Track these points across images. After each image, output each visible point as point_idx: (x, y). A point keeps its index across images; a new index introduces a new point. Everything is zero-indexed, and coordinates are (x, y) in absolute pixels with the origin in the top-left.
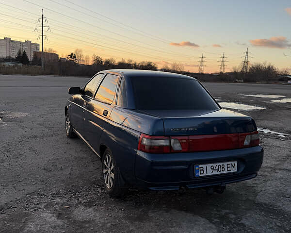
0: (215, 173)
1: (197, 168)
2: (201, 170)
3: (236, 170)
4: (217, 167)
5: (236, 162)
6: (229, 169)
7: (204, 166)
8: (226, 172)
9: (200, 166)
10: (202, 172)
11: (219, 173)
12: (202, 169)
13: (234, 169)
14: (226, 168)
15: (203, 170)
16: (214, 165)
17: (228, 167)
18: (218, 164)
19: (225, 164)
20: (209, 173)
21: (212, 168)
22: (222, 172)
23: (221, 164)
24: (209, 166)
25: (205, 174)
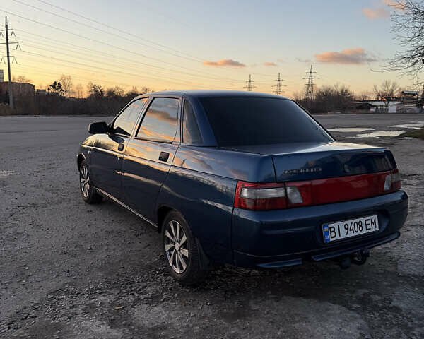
0: (351, 234)
1: (326, 229)
2: (331, 232)
3: (377, 229)
4: (353, 226)
5: (376, 216)
6: (368, 227)
7: (335, 225)
8: (364, 232)
9: (330, 226)
10: (333, 234)
11: (355, 234)
12: (332, 229)
13: (374, 226)
14: (364, 225)
15: (334, 231)
16: (349, 222)
17: (366, 225)
18: (354, 221)
19: (363, 220)
20: (343, 236)
21: (346, 227)
22: (359, 233)
23: (357, 220)
24: (342, 224)
25: (337, 238)
